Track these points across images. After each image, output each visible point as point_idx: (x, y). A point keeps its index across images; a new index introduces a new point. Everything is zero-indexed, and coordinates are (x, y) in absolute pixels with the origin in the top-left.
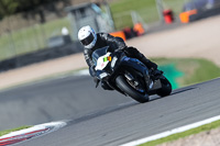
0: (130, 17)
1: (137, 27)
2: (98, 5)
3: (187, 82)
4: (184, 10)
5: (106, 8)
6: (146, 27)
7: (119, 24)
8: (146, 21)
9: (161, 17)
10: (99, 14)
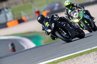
0: (20, 14)
1: (24, 18)
2: (7, 8)
3: (45, 42)
4: (44, 11)
5: (10, 10)
6: (28, 18)
7: (16, 17)
8: (28, 16)
9: (34, 13)
10: (7, 12)
